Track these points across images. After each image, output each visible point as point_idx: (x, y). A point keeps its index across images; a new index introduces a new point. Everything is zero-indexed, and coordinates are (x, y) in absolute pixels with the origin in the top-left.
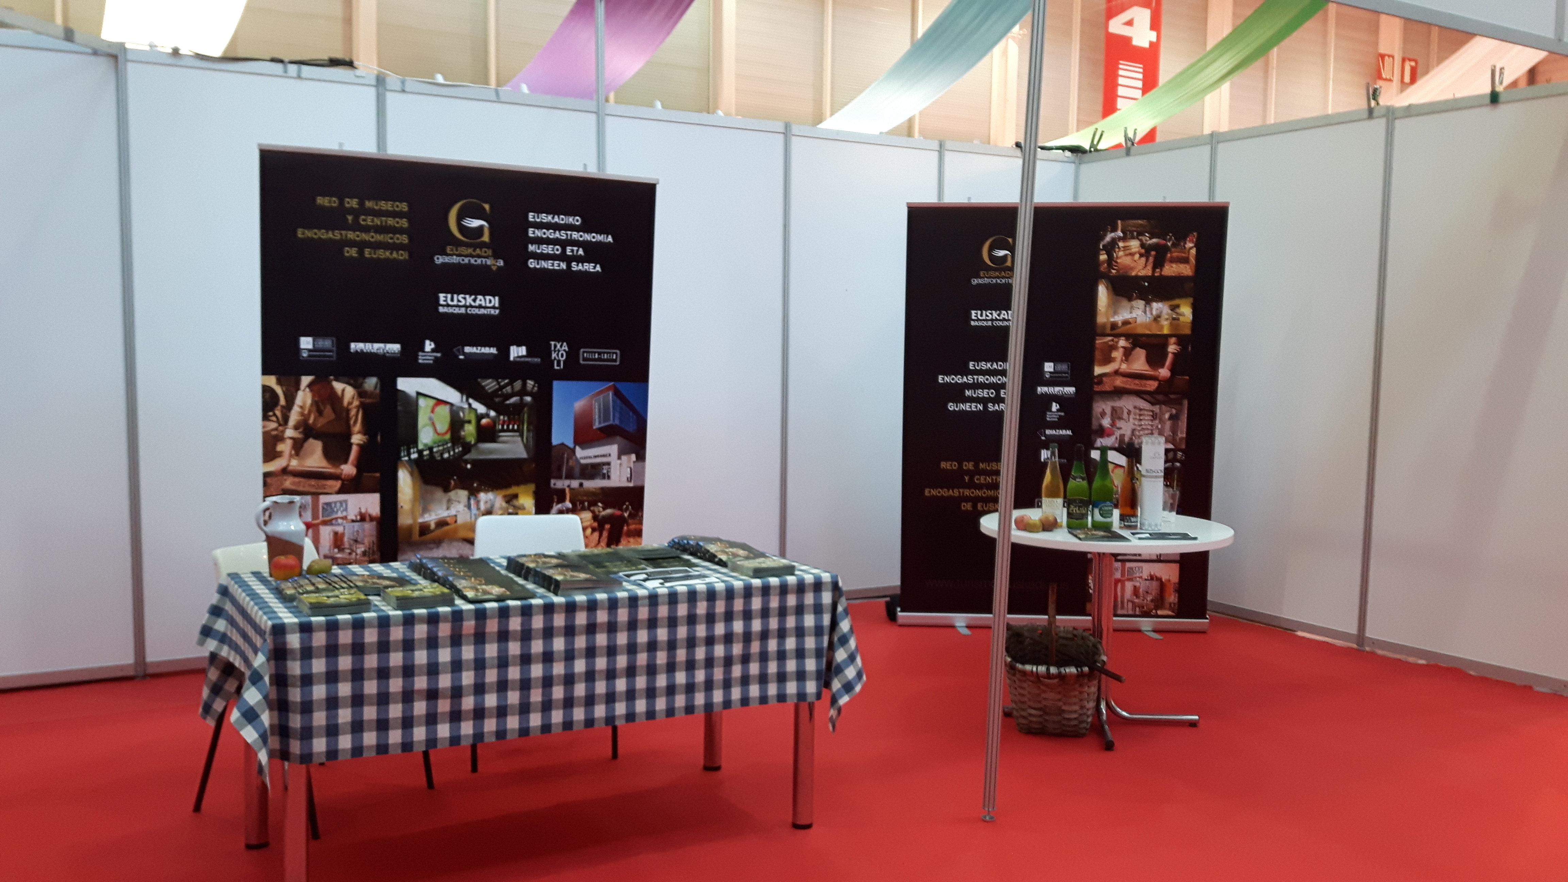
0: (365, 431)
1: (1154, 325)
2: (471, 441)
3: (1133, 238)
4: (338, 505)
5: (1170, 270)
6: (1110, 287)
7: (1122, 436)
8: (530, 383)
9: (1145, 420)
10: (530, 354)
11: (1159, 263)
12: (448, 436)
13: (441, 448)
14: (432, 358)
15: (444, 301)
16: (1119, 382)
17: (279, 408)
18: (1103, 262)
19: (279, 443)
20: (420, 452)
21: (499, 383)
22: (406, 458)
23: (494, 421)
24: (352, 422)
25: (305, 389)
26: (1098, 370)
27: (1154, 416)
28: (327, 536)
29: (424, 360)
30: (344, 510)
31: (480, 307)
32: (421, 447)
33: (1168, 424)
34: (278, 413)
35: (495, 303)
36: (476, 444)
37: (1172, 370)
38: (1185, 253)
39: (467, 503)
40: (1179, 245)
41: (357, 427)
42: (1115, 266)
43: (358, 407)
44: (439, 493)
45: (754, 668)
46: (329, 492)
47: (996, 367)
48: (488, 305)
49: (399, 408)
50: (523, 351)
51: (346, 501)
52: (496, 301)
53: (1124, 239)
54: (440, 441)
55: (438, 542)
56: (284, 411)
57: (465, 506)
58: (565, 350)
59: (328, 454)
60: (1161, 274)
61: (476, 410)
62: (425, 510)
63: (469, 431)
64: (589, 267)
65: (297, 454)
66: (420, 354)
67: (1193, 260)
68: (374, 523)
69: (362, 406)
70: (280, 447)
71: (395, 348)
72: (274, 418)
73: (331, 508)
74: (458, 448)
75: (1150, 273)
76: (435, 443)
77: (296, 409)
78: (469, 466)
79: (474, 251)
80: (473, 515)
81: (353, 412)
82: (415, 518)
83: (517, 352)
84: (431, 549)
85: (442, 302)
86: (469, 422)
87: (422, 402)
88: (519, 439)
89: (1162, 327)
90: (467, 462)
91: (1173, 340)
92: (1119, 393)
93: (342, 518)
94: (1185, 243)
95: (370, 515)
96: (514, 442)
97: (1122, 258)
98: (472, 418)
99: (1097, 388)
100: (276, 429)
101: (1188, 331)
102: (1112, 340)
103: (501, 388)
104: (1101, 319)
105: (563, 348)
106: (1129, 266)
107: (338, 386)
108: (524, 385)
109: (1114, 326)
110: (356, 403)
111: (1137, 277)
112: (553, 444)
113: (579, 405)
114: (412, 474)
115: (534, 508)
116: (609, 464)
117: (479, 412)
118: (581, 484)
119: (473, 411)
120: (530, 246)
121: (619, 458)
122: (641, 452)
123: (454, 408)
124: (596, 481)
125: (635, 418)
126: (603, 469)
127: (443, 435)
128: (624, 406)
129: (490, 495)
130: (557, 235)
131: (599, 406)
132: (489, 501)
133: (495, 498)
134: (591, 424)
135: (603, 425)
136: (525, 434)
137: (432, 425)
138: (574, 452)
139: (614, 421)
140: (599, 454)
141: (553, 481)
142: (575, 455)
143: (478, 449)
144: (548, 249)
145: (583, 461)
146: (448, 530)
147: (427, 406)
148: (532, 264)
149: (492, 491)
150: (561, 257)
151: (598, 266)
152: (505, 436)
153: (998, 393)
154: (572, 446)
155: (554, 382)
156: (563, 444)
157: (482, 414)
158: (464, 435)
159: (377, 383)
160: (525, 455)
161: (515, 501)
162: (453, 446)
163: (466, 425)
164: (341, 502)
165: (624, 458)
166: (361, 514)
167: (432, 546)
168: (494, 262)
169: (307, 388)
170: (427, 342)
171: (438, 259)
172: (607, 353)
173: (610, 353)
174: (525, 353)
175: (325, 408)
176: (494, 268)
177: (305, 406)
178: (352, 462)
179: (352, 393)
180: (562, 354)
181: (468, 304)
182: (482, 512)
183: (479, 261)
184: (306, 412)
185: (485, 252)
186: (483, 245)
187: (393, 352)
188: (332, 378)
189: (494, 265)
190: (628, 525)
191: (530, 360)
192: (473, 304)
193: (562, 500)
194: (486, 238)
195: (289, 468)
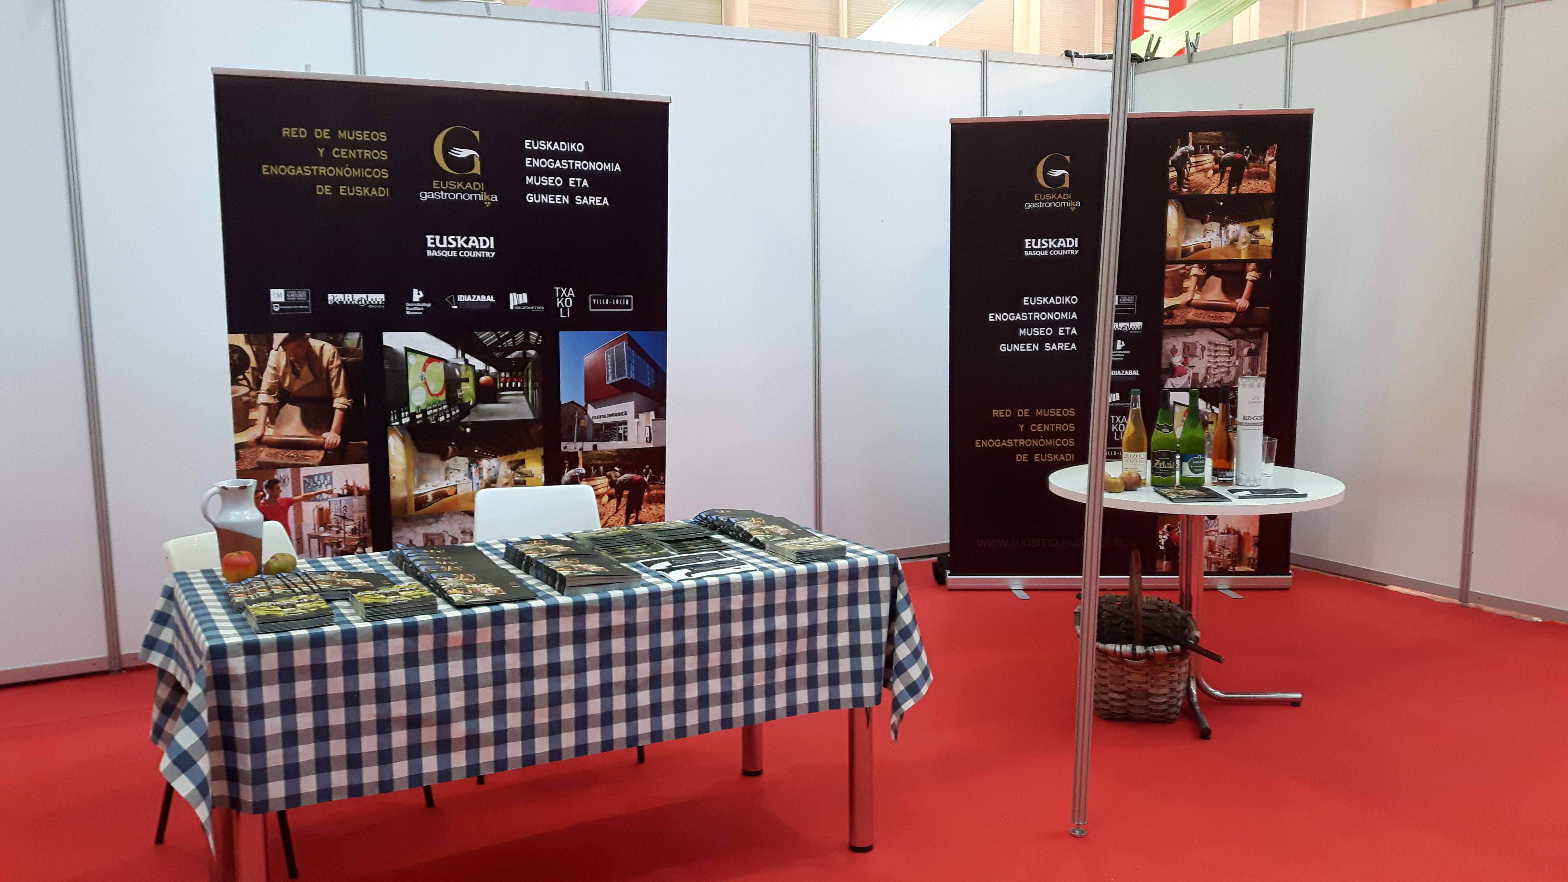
0: (349, 393)
1: (1231, 249)
2: (469, 402)
3: (1205, 152)
4: (322, 477)
5: (1248, 187)
6: (1181, 208)
7: (1196, 375)
8: (534, 335)
9: (1220, 356)
10: (531, 302)
11: (1235, 180)
12: (443, 397)
13: (436, 411)
14: (422, 309)
15: (432, 243)
16: (1191, 314)
17: (250, 370)
18: (1173, 180)
19: (251, 410)
20: (412, 416)
21: (498, 336)
22: (397, 423)
23: (495, 379)
24: (333, 384)
25: (278, 347)
26: (1168, 302)
27: (1231, 352)
28: (311, 514)
29: (411, 311)
31: (473, 249)
32: (412, 410)
33: (1247, 360)
34: (249, 376)
35: (490, 246)
36: (475, 405)
37: (1251, 299)
38: (1264, 167)
39: (467, 472)
40: (1257, 159)
41: (340, 390)
42: (1187, 184)
43: (339, 367)
44: (436, 462)
45: (801, 671)
46: (311, 463)
47: (1053, 302)
48: (482, 247)
49: (386, 367)
50: (524, 298)
51: (331, 473)
52: (491, 242)
53: (1196, 153)
54: (434, 403)
55: (436, 516)
57: (465, 475)
58: (571, 296)
59: (307, 421)
60: (1237, 191)
61: (474, 366)
62: (421, 481)
63: (467, 390)
64: (595, 200)
65: (272, 422)
66: (407, 304)
67: (1273, 175)
68: (364, 497)
69: (344, 365)
71: (378, 298)
72: (244, 382)
74: (455, 410)
75: (1225, 192)
76: (428, 405)
77: (269, 371)
78: (468, 430)
79: (464, 185)
80: (474, 485)
81: (334, 373)
82: (409, 491)
83: (517, 300)
84: (429, 522)
85: (429, 245)
86: (467, 380)
87: (412, 359)
88: (524, 398)
89: (1239, 252)
90: (465, 425)
91: (1252, 266)
92: (1191, 327)
93: (327, 492)
94: (1265, 157)
95: (358, 488)
96: (518, 402)
97: (1195, 176)
98: (470, 375)
99: (1167, 322)
100: (247, 394)
101: (1268, 256)
102: (1184, 268)
103: (501, 341)
104: (1171, 244)
105: (569, 294)
106: (1201, 183)
107: (316, 344)
108: (527, 337)
109: (1185, 252)
110: (337, 362)
111: (1210, 195)
112: (562, 403)
113: (590, 358)
114: (403, 440)
115: (543, 475)
116: (625, 423)
117: (477, 368)
118: (595, 447)
119: (470, 368)
120: (527, 177)
121: (637, 417)
122: (661, 409)
123: (449, 365)
124: (611, 442)
125: (652, 370)
126: (619, 429)
127: (437, 395)
128: (640, 358)
129: (494, 462)
130: (558, 164)
131: (612, 358)
132: (493, 470)
133: (499, 466)
134: (604, 380)
135: (617, 380)
136: (530, 392)
137: (424, 385)
138: (586, 411)
139: (629, 375)
140: (614, 412)
141: (563, 444)
142: (587, 414)
143: (477, 411)
144: (548, 181)
145: (596, 421)
146: (448, 503)
147: (417, 363)
148: (531, 198)
149: (495, 457)
150: (564, 190)
151: (605, 199)
152: (507, 396)
153: (1056, 331)
154: (583, 404)
155: (561, 333)
156: (573, 402)
157: (480, 371)
158: (461, 395)
159: (360, 338)
160: (531, 416)
161: (522, 469)
162: (449, 408)
163: (463, 384)
164: (325, 474)
165: (641, 416)
166: (348, 487)
167: (430, 520)
168: (487, 197)
169: (281, 347)
170: (415, 291)
171: (423, 195)
172: (619, 298)
173: (622, 298)
174: (526, 301)
175: (302, 368)
176: (488, 204)
177: (279, 368)
178: (336, 428)
179: (332, 351)
180: (568, 301)
181: (459, 246)
182: (484, 483)
183: (470, 197)
184: (281, 374)
185: (477, 186)
186: (474, 178)
187: (376, 303)
188: (308, 334)
189: (488, 201)
190: (649, 491)
191: (532, 308)
192: (465, 246)
193: (574, 465)
194: (477, 169)
195: (265, 438)
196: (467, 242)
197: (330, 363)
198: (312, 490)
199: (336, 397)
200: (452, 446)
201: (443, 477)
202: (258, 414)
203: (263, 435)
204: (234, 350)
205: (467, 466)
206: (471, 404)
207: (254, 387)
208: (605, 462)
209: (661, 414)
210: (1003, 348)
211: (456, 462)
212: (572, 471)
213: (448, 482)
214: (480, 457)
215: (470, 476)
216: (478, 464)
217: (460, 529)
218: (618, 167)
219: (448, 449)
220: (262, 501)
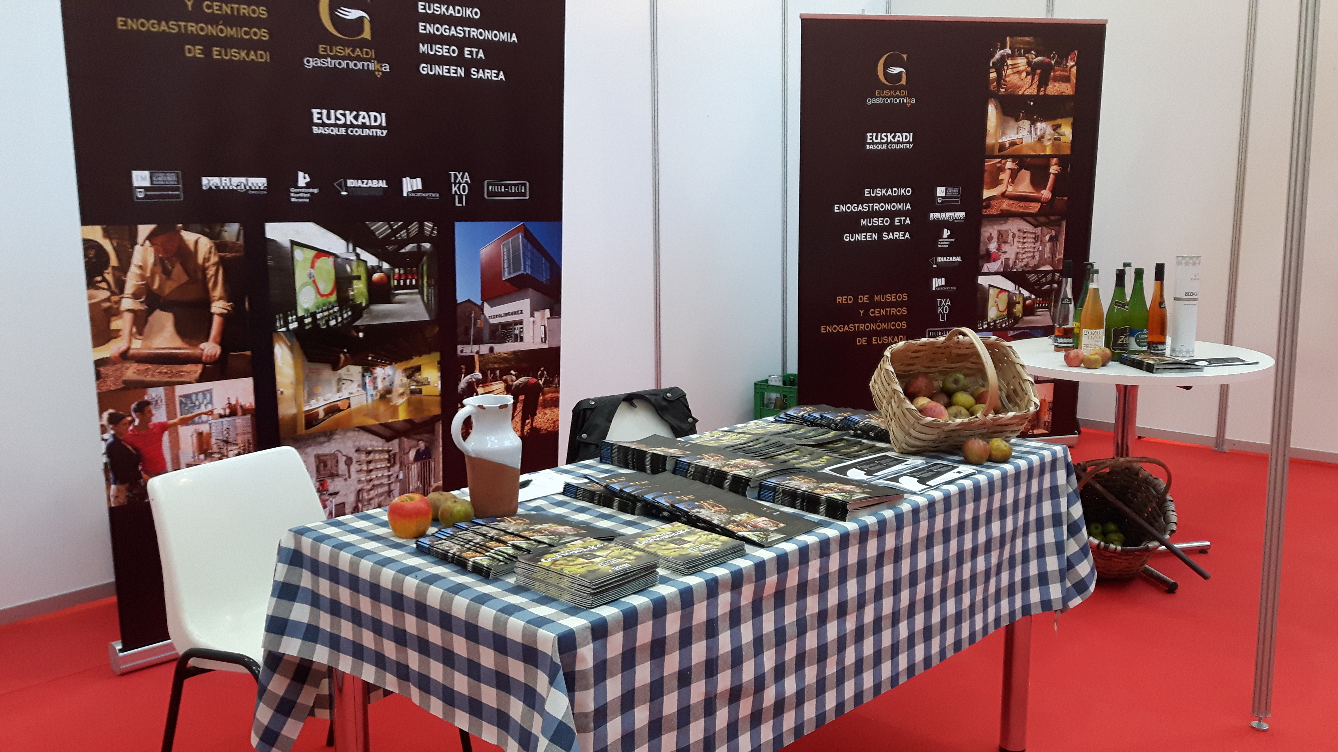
0: (228, 296)
2: (361, 303)
4: (200, 395)
5: (1054, 89)
6: (999, 107)
8: (428, 225)
9: (1028, 242)
10: (425, 188)
11: (1043, 83)
12: (333, 298)
13: (326, 313)
14: (308, 195)
15: (319, 119)
16: (1005, 205)
17: (110, 270)
18: (993, 80)
19: (113, 319)
20: (300, 320)
21: (391, 227)
22: (284, 329)
23: (388, 276)
24: (210, 285)
25: (144, 242)
26: (987, 194)
27: (1036, 239)
28: (190, 439)
29: (297, 198)
30: (208, 403)
31: (364, 126)
32: (300, 313)
33: (1048, 245)
34: (109, 277)
35: (381, 123)
36: (367, 306)
37: (1053, 191)
38: (1066, 71)
39: (360, 382)
40: (1061, 63)
41: (218, 292)
42: (1004, 85)
43: (217, 264)
44: (327, 373)
46: (188, 380)
47: (891, 193)
48: (373, 124)
49: (270, 263)
50: (417, 184)
51: (210, 391)
52: (382, 119)
53: (1012, 56)
54: (324, 305)
55: (329, 434)
56: (117, 274)
57: (359, 386)
58: (466, 182)
59: (182, 330)
60: (1045, 92)
61: (365, 262)
62: (311, 395)
63: (359, 289)
64: (490, 74)
65: (140, 332)
66: (293, 190)
67: (1073, 79)
68: (249, 416)
69: (222, 262)
70: (115, 324)
71: (260, 182)
72: (104, 285)
73: (192, 402)
74: (347, 312)
75: (1035, 93)
76: (318, 308)
77: (134, 271)
78: (361, 335)
79: (353, 51)
80: (369, 397)
81: (211, 272)
82: (299, 407)
83: (411, 185)
84: (321, 443)
85: (316, 121)
86: (358, 278)
87: (299, 254)
88: (419, 297)
89: (1044, 148)
90: (358, 329)
91: (1054, 160)
92: (1005, 216)
93: (206, 414)
94: (1067, 62)
95: (241, 407)
96: (413, 301)
98: (362, 272)
99: (985, 212)
100: (108, 300)
101: (1068, 152)
102: (1000, 162)
103: (394, 232)
104: (990, 140)
105: (465, 180)
106: (1016, 84)
107: (189, 237)
108: (421, 227)
109: (1002, 147)
110: (214, 259)
111: (1023, 96)
112: (459, 301)
113: (486, 251)
114: (291, 349)
115: (440, 382)
116: (521, 322)
117: (369, 264)
118: (491, 350)
119: (362, 264)
120: (421, 45)
121: (532, 315)
122: (556, 306)
123: (339, 260)
124: (508, 344)
125: (548, 265)
126: (515, 329)
127: (327, 295)
128: (535, 251)
129: (388, 370)
130: (453, 32)
131: (508, 251)
132: (387, 379)
133: (394, 374)
134: (500, 274)
135: (513, 276)
136: (425, 290)
137: (313, 284)
138: (482, 310)
139: (525, 270)
140: (510, 311)
141: (460, 348)
142: (483, 313)
143: (370, 312)
144: (443, 50)
145: (492, 321)
146: (339, 419)
147: (305, 260)
148: (424, 69)
149: (390, 364)
150: (459, 61)
151: (503, 73)
152: (402, 295)
153: (892, 221)
154: (479, 302)
156: (469, 301)
157: (373, 267)
158: (352, 295)
159: (239, 230)
160: (426, 317)
161: (418, 377)
162: (341, 310)
163: (355, 282)
164: (203, 392)
165: (537, 314)
166: (230, 406)
167: (322, 439)
168: (378, 66)
169: (147, 242)
170: (301, 174)
171: (308, 61)
172: (515, 185)
173: (518, 185)
174: (420, 187)
175: (173, 267)
176: (379, 74)
177: (146, 267)
178: (215, 338)
179: (208, 246)
180: (464, 187)
181: (348, 123)
182: (379, 394)
183: (360, 65)
184: (148, 275)
185: (367, 53)
186: (363, 44)
187: (257, 188)
188: (180, 225)
189: (378, 71)
190: (543, 395)
191: (426, 195)
192: (355, 122)
193: (471, 370)
194: (367, 34)
195: (131, 352)
196: (356, 118)
197: (206, 260)
198: (189, 412)
199: (214, 301)
200: (344, 353)
201: (335, 389)
202: (123, 323)
203: (129, 348)
204: (89, 245)
205: (360, 375)
206: (364, 305)
207: (117, 291)
208: (502, 366)
209: (556, 313)
211: (348, 371)
212: (469, 377)
213: (340, 394)
214: (374, 365)
215: (364, 386)
216: (372, 373)
217: (354, 446)
218: (514, 38)
219: (340, 357)
220: (131, 428)
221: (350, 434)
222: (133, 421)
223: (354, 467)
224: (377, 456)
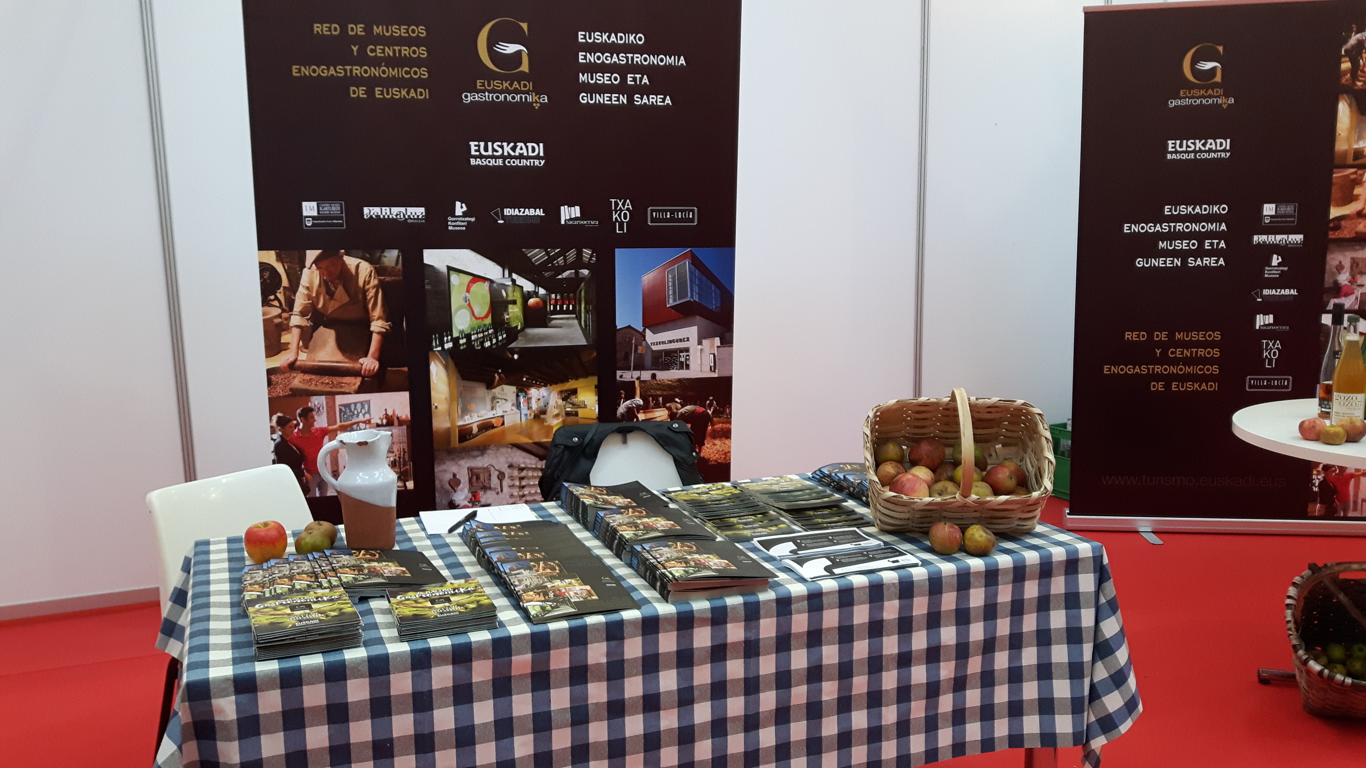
0: (388, 316)
2: (516, 327)
4: (359, 406)
6: (1354, 104)
8: (587, 252)
10: (584, 216)
12: (488, 321)
13: (481, 335)
14: (466, 223)
15: (476, 151)
17: (281, 290)
18: (1346, 72)
19: (283, 333)
20: (455, 341)
21: (548, 253)
22: (439, 349)
23: (544, 301)
24: (370, 306)
25: (311, 266)
26: (1335, 212)
29: (454, 226)
31: (521, 157)
32: (455, 334)
34: (281, 296)
35: (539, 153)
36: (523, 329)
41: (377, 312)
42: (1362, 77)
43: (377, 287)
44: (481, 391)
46: (347, 391)
47: (1199, 211)
48: (531, 154)
49: (427, 287)
50: (576, 211)
51: (368, 402)
52: (540, 149)
54: (479, 327)
55: (482, 449)
56: (288, 293)
57: (513, 405)
58: (628, 209)
59: (342, 345)
61: (522, 287)
62: (465, 411)
63: (514, 313)
64: (656, 100)
65: (306, 346)
66: (450, 219)
68: (405, 427)
69: (382, 285)
70: (285, 338)
71: (419, 212)
72: (276, 303)
73: (351, 411)
74: (502, 335)
76: (473, 329)
77: (302, 291)
78: (516, 357)
79: (511, 85)
80: (523, 416)
81: (371, 293)
82: (453, 421)
83: (569, 213)
84: (474, 457)
85: (473, 153)
86: (514, 302)
87: (454, 278)
88: (576, 322)
90: (513, 351)
93: (364, 422)
95: (398, 418)
96: (570, 326)
98: (517, 296)
99: (1332, 235)
100: (279, 316)
102: (1355, 173)
103: (551, 259)
105: (626, 207)
107: (351, 262)
108: (579, 255)
109: (1357, 154)
110: (374, 282)
112: (618, 328)
113: (648, 278)
114: (446, 367)
115: (597, 406)
116: (687, 350)
117: (525, 289)
118: (654, 376)
119: (517, 289)
120: (581, 75)
121: (700, 343)
122: (727, 335)
123: (495, 285)
124: (672, 371)
125: (718, 292)
126: (680, 356)
127: (482, 318)
128: (704, 278)
129: (543, 391)
130: (615, 59)
131: (674, 278)
132: (542, 400)
133: (549, 395)
134: (664, 301)
135: (678, 303)
136: (583, 315)
137: (468, 307)
138: (644, 337)
139: (692, 297)
140: (675, 338)
141: (619, 373)
142: (645, 340)
143: (526, 336)
144: (603, 79)
145: (654, 348)
146: (493, 435)
147: (461, 284)
148: (584, 98)
149: (545, 386)
150: (622, 88)
151: (668, 97)
152: (558, 319)
153: (1201, 244)
154: (640, 329)
155: (617, 250)
156: (629, 327)
157: (528, 292)
158: (507, 319)
159: (398, 256)
160: (583, 342)
161: (574, 399)
162: (496, 333)
163: (510, 306)
164: (362, 403)
165: (705, 342)
166: (387, 417)
167: (475, 453)
168: (536, 98)
169: (314, 265)
170: (458, 204)
171: (466, 97)
172: (682, 211)
173: (685, 211)
174: (578, 215)
175: (336, 289)
176: (537, 106)
177: (313, 288)
178: (373, 354)
179: (369, 270)
180: (625, 214)
181: (506, 154)
182: (533, 414)
183: (518, 98)
184: (314, 295)
185: (525, 86)
186: (521, 77)
187: (416, 217)
188: (343, 251)
189: (536, 102)
190: (713, 425)
191: (585, 222)
192: (512, 154)
193: (631, 396)
194: (525, 67)
195: (298, 363)
196: (514, 149)
197: (367, 282)
198: (347, 420)
199: (373, 320)
200: (499, 374)
201: (489, 406)
202: (291, 338)
203: (296, 360)
204: (264, 268)
205: (515, 395)
206: (519, 328)
208: (665, 393)
209: (727, 341)
210: (1140, 263)
211: (503, 390)
212: (628, 402)
213: (494, 412)
214: (529, 386)
215: (518, 406)
216: (526, 393)
217: (507, 462)
218: (682, 61)
219: (495, 377)
220: (296, 430)
221: (503, 450)
222: (298, 424)
223: (506, 482)
224: (530, 474)
